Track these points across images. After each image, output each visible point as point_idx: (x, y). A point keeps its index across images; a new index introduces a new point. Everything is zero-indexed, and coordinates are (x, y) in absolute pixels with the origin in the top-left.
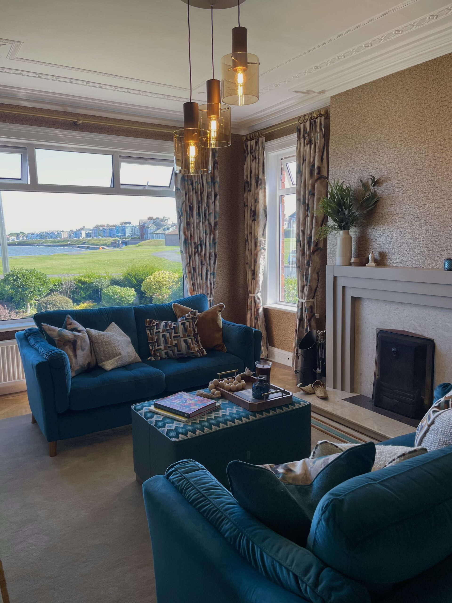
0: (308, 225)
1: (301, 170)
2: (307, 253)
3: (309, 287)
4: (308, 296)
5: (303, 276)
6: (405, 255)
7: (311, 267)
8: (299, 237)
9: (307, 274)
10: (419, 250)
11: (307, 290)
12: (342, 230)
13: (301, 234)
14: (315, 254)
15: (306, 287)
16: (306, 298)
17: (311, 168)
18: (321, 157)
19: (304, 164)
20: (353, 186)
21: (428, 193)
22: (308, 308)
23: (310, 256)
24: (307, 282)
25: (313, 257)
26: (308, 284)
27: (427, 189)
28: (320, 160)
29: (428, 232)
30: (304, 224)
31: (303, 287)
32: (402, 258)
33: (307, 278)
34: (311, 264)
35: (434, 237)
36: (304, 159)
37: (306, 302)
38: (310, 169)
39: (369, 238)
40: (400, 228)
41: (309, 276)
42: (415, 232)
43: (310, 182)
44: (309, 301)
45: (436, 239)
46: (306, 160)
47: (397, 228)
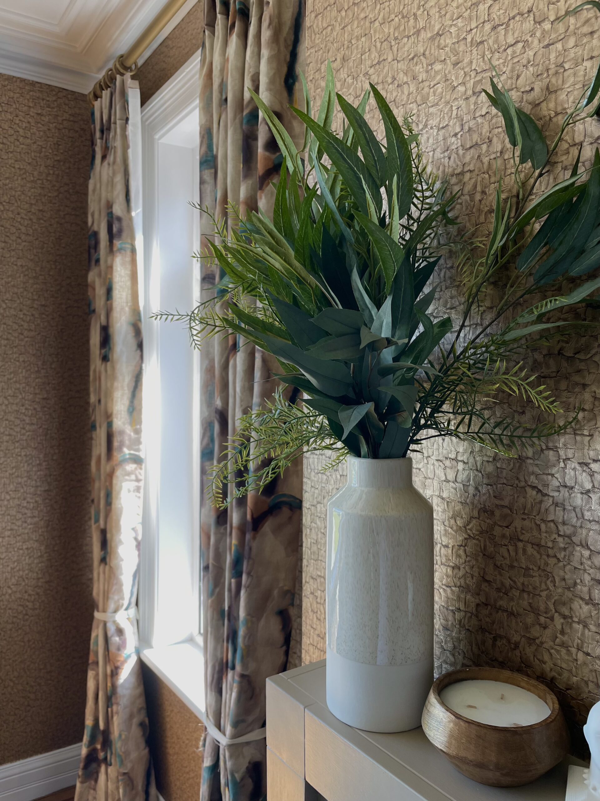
2: (235, 518)
4: (236, 724)
5: (221, 613)
7: (247, 587)
8: (212, 440)
9: (232, 616)
11: (234, 695)
12: (358, 454)
13: (217, 427)
15: (230, 674)
16: (229, 729)
17: (244, 127)
18: (285, 70)
19: (223, 117)
22: (238, 776)
24: (235, 651)
25: (255, 545)
26: (238, 668)
28: (280, 82)
33: (233, 636)
34: (249, 574)
36: (224, 97)
37: (230, 746)
38: (243, 131)
43: (243, 192)
44: (248, 743)
46: (226, 100)
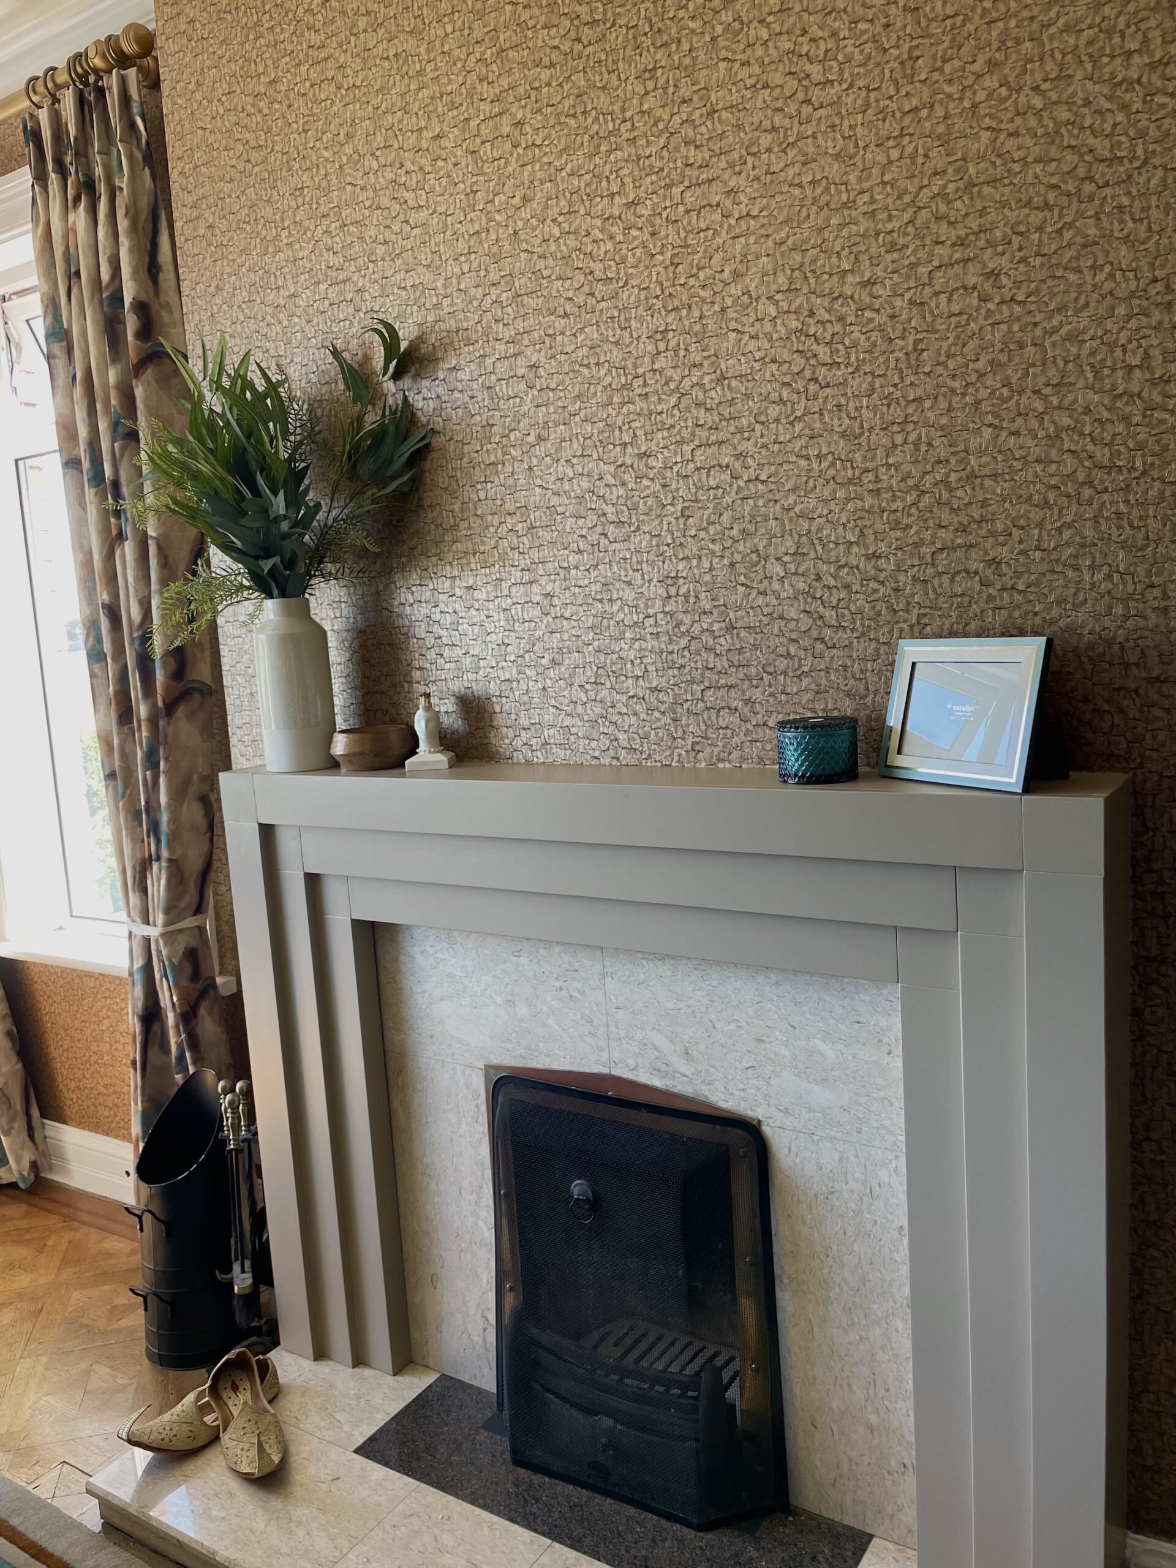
0: (130, 579)
1: (65, 326)
2: (143, 710)
3: (169, 868)
4: (168, 910)
5: (137, 814)
6: (580, 709)
7: (166, 773)
8: (99, 640)
9: (152, 808)
10: (641, 682)
11: (163, 882)
12: (272, 597)
13: (104, 624)
14: (181, 712)
15: (155, 866)
16: (160, 918)
17: (105, 309)
18: (147, 258)
19: (75, 292)
20: (303, 384)
21: (654, 399)
22: (175, 961)
23: (153, 720)
24: (158, 842)
25: (170, 730)
26: (165, 854)
27: (649, 375)
28: (144, 274)
29: (673, 591)
30: (111, 578)
31: (143, 868)
32: (568, 721)
33: (154, 827)
34: (167, 760)
35: (704, 617)
36: (73, 270)
37: (163, 935)
38: (105, 314)
39: (405, 630)
40: (543, 581)
41: (164, 818)
42: (615, 597)
43: (112, 377)
44: (180, 931)
45: (716, 627)
46: (78, 273)
47: (526, 579)
